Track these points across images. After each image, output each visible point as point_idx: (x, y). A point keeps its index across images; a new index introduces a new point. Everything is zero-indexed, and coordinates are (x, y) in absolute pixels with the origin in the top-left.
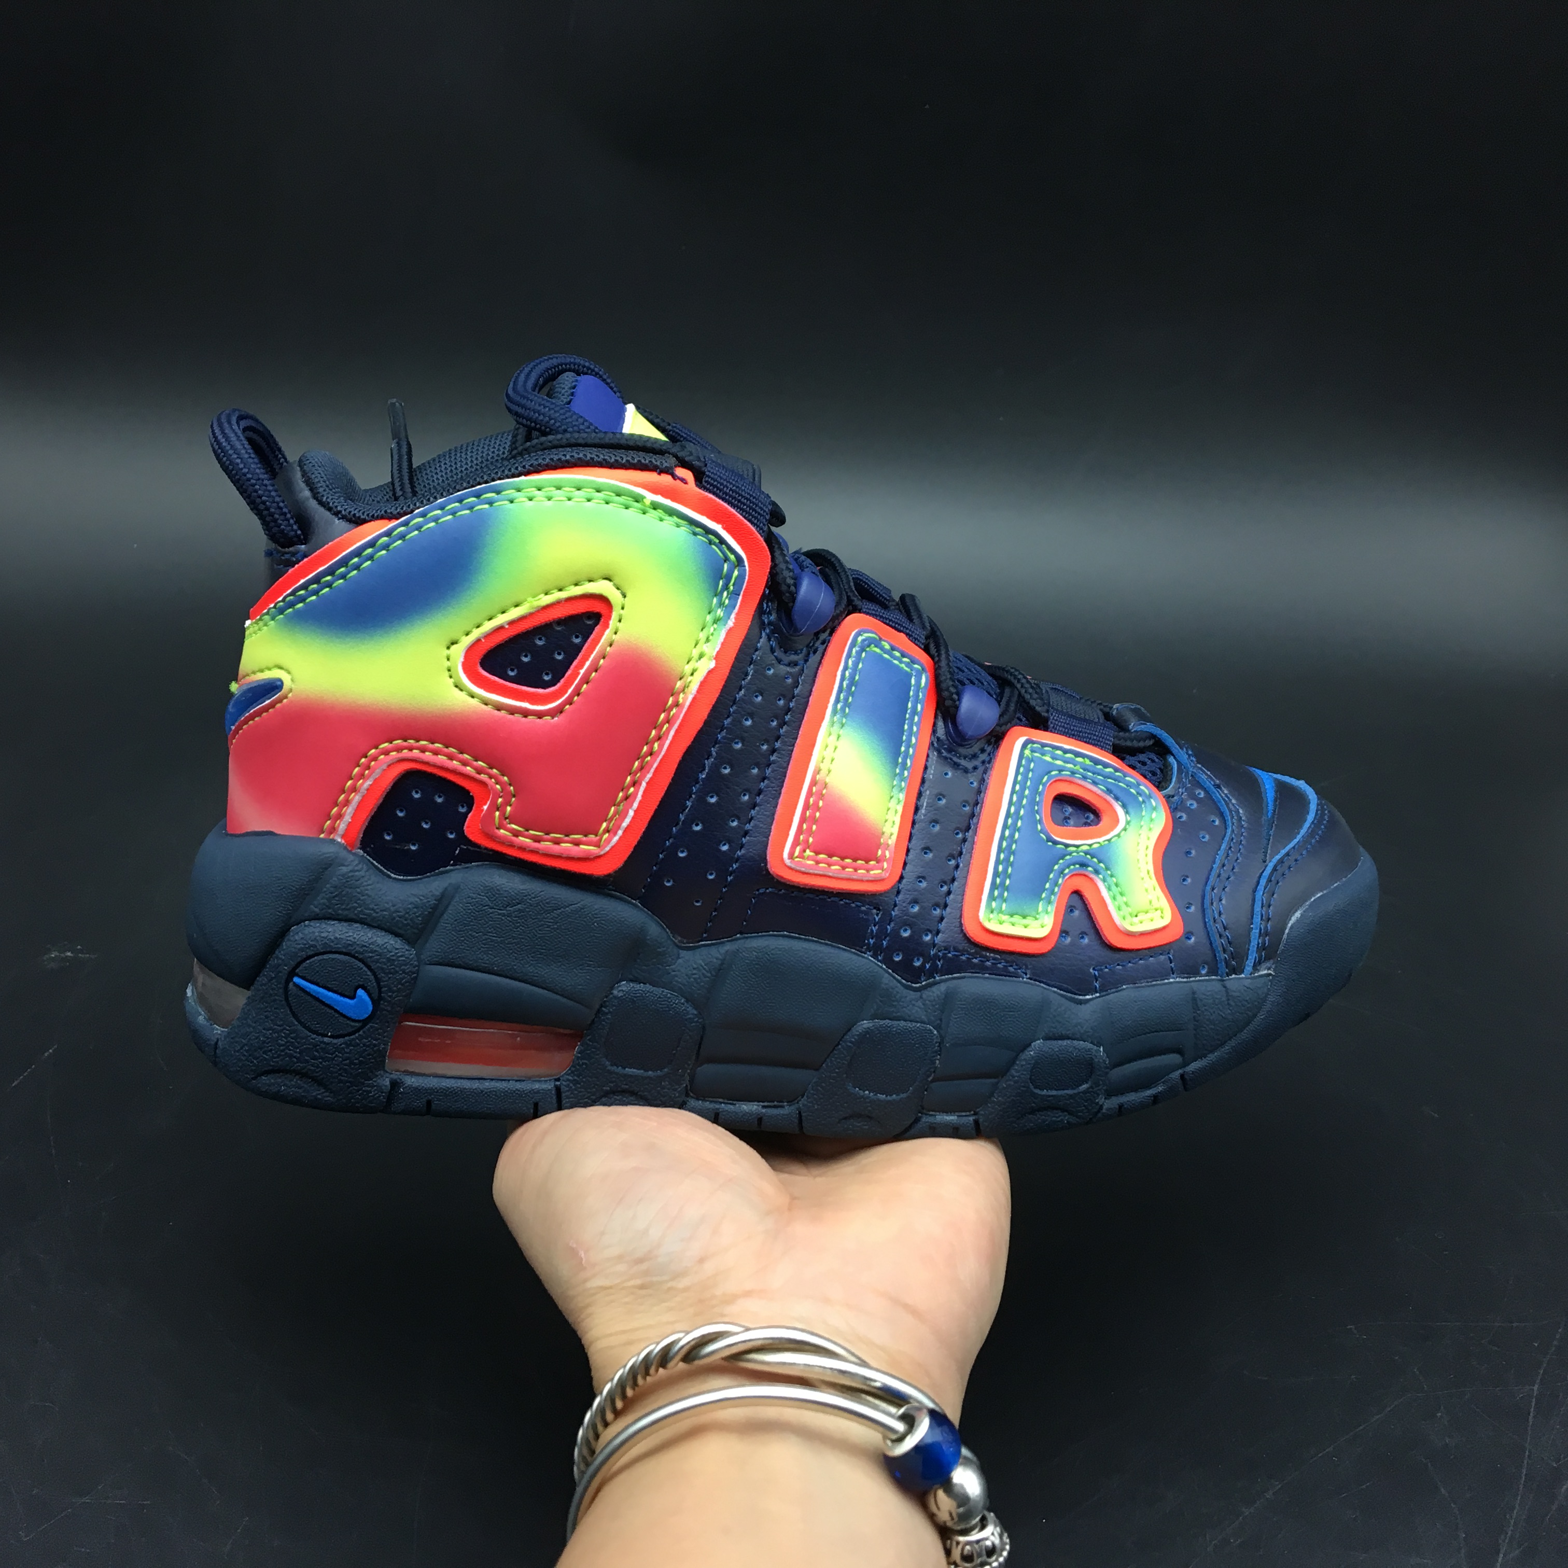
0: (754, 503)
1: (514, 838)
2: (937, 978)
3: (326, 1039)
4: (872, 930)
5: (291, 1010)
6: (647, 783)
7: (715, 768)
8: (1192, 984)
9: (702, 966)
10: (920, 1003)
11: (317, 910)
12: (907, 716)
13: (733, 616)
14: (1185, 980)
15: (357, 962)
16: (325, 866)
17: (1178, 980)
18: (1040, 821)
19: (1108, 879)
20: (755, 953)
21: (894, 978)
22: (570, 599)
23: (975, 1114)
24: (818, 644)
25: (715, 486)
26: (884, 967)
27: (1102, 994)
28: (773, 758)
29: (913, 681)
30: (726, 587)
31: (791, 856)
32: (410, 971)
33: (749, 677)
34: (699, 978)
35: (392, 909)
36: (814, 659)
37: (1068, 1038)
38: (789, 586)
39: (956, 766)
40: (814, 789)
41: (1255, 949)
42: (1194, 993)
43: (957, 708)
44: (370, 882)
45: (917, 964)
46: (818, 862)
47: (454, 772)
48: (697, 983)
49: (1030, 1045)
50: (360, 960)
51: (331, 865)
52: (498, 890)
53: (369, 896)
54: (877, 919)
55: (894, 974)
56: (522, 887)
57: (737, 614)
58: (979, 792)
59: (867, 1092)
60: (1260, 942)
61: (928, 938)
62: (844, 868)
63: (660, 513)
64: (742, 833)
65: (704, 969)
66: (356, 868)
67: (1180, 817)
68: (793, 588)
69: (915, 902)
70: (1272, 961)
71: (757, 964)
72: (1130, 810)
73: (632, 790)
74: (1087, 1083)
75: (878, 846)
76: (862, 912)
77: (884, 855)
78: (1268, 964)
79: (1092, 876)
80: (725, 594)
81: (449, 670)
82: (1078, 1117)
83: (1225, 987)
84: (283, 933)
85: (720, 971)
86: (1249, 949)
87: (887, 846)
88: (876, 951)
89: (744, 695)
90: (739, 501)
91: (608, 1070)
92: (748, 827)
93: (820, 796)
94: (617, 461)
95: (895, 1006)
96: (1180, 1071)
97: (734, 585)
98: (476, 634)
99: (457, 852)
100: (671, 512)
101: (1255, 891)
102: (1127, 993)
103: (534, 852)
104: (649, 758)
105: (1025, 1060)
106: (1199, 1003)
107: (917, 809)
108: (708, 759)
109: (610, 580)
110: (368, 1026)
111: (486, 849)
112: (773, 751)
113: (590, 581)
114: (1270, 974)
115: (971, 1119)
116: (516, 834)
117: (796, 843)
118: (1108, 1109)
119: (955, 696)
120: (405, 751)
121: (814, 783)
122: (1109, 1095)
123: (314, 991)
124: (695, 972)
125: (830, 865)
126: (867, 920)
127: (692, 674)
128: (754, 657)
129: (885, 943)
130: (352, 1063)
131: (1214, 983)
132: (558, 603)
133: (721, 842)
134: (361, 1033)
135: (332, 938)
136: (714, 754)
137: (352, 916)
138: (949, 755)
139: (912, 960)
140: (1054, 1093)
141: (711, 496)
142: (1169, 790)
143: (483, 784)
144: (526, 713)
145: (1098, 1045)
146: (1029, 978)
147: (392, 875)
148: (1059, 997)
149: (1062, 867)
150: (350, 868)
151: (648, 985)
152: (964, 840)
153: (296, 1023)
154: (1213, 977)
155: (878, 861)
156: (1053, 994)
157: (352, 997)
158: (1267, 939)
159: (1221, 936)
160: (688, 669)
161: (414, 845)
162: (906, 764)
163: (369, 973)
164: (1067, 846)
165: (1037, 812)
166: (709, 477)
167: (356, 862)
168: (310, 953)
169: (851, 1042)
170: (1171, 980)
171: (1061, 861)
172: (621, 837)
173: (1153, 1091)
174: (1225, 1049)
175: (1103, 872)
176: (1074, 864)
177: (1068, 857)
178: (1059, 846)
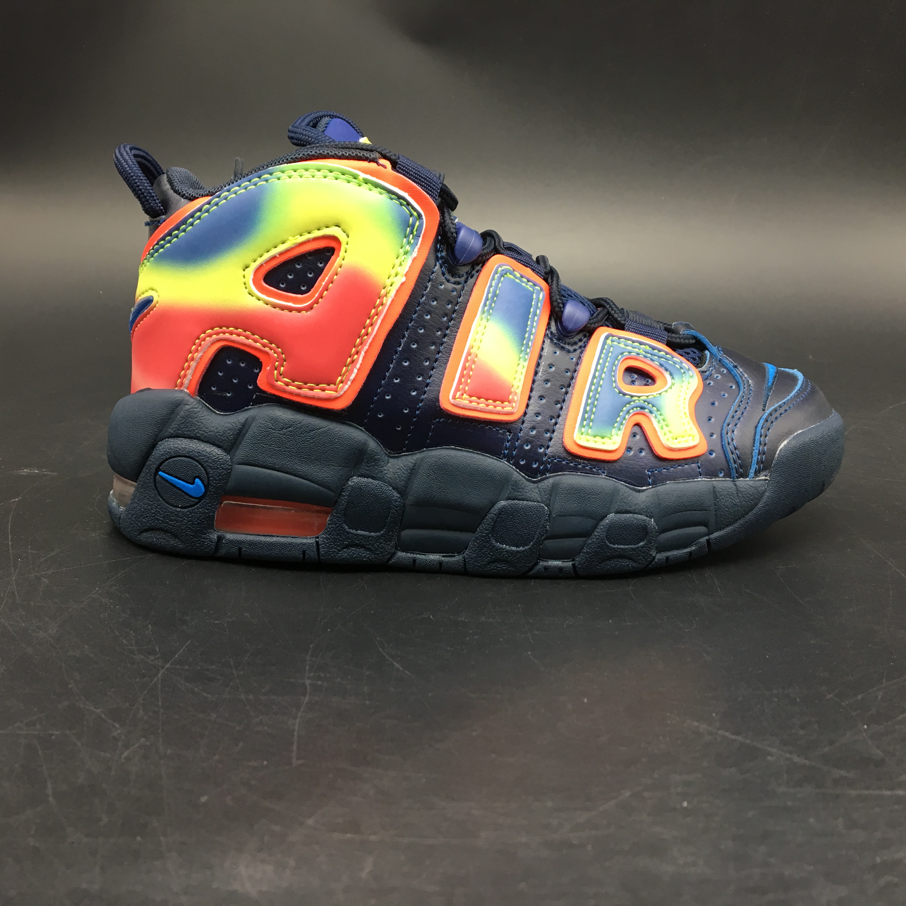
0: (429, 182)
1: (286, 387)
2: (548, 475)
3: (178, 509)
4: (506, 445)
5: (158, 492)
6: (365, 353)
7: (407, 345)
8: (713, 482)
9: (402, 467)
10: (536, 490)
11: (172, 431)
12: (530, 316)
13: (416, 250)
14: (709, 479)
15: (195, 462)
16: (177, 405)
17: (703, 479)
18: (615, 381)
19: (658, 416)
20: (434, 459)
21: (520, 474)
22: (316, 239)
23: (573, 560)
24: (474, 272)
25: (404, 171)
26: (514, 468)
27: (654, 486)
28: (445, 340)
29: (534, 296)
30: (411, 232)
31: (454, 398)
32: (226, 468)
33: (428, 289)
34: (401, 475)
35: (216, 431)
36: (471, 281)
37: (631, 513)
38: (452, 233)
39: (563, 348)
40: (469, 358)
41: (756, 462)
42: (714, 487)
43: (562, 312)
44: (203, 415)
45: (535, 466)
46: (471, 402)
47: (249, 346)
48: (399, 478)
49: (606, 516)
50: (197, 461)
51: (179, 404)
52: (277, 419)
53: (202, 423)
54: (509, 438)
55: (520, 472)
56: (292, 417)
57: (419, 249)
58: (577, 364)
59: (504, 545)
60: (759, 457)
61: (542, 450)
62: (487, 405)
63: (370, 186)
64: (425, 384)
65: (404, 469)
66: (195, 406)
67: (709, 384)
68: (455, 235)
69: (533, 428)
70: (767, 471)
71: (435, 465)
72: (675, 376)
73: (356, 356)
74: (644, 541)
75: (510, 393)
76: (500, 433)
77: (513, 399)
78: (765, 473)
79: (649, 414)
80: (411, 236)
81: (245, 284)
82: (638, 563)
83: (735, 485)
84: (153, 446)
85: (413, 471)
86: (751, 462)
87: (516, 394)
88: (509, 458)
89: (425, 300)
90: (420, 180)
91: (347, 531)
92: (428, 381)
93: (474, 362)
94: (343, 154)
95: (520, 492)
96: (707, 537)
97: (416, 231)
98: (260, 261)
99: (254, 397)
100: (376, 186)
101: (756, 427)
102: (669, 486)
103: (298, 395)
104: (366, 337)
105: (603, 525)
106: (718, 494)
107: (536, 373)
108: (403, 339)
109: (339, 227)
110: (202, 501)
111: (271, 394)
112: (445, 336)
113: (327, 227)
114: (767, 480)
115: (571, 563)
116: (287, 384)
117: (457, 390)
118: (659, 560)
119: (561, 305)
120: (221, 334)
121: (469, 354)
122: (660, 550)
123: (171, 480)
124: (399, 471)
125: (478, 403)
126: (503, 439)
127: (391, 286)
128: (431, 277)
129: (514, 453)
130: (193, 524)
131: (728, 482)
132: (308, 241)
133: (411, 389)
134: (198, 505)
135: (181, 448)
136: (407, 335)
137: (192, 435)
138: (558, 342)
139: (531, 464)
140: (622, 546)
141: (402, 176)
142: (704, 368)
143: (267, 353)
144: (290, 309)
145: (651, 517)
146: (606, 476)
147: (217, 412)
148: (625, 488)
149: (628, 409)
150: (191, 406)
151: (369, 479)
152: (567, 393)
153: (161, 499)
154: (728, 479)
155: (509, 402)
156: (621, 486)
157: (193, 483)
158: (764, 457)
159: (732, 453)
160: (388, 282)
161: (229, 393)
162: (529, 345)
163: (202, 469)
164: (632, 396)
165: (614, 376)
166: (400, 164)
167: (195, 403)
168: (168, 457)
169: (494, 514)
170: (699, 479)
171: (628, 405)
172: (350, 386)
173: (688, 550)
174: (736, 525)
175: (655, 412)
176: (636, 407)
177: (632, 403)
178: (627, 396)
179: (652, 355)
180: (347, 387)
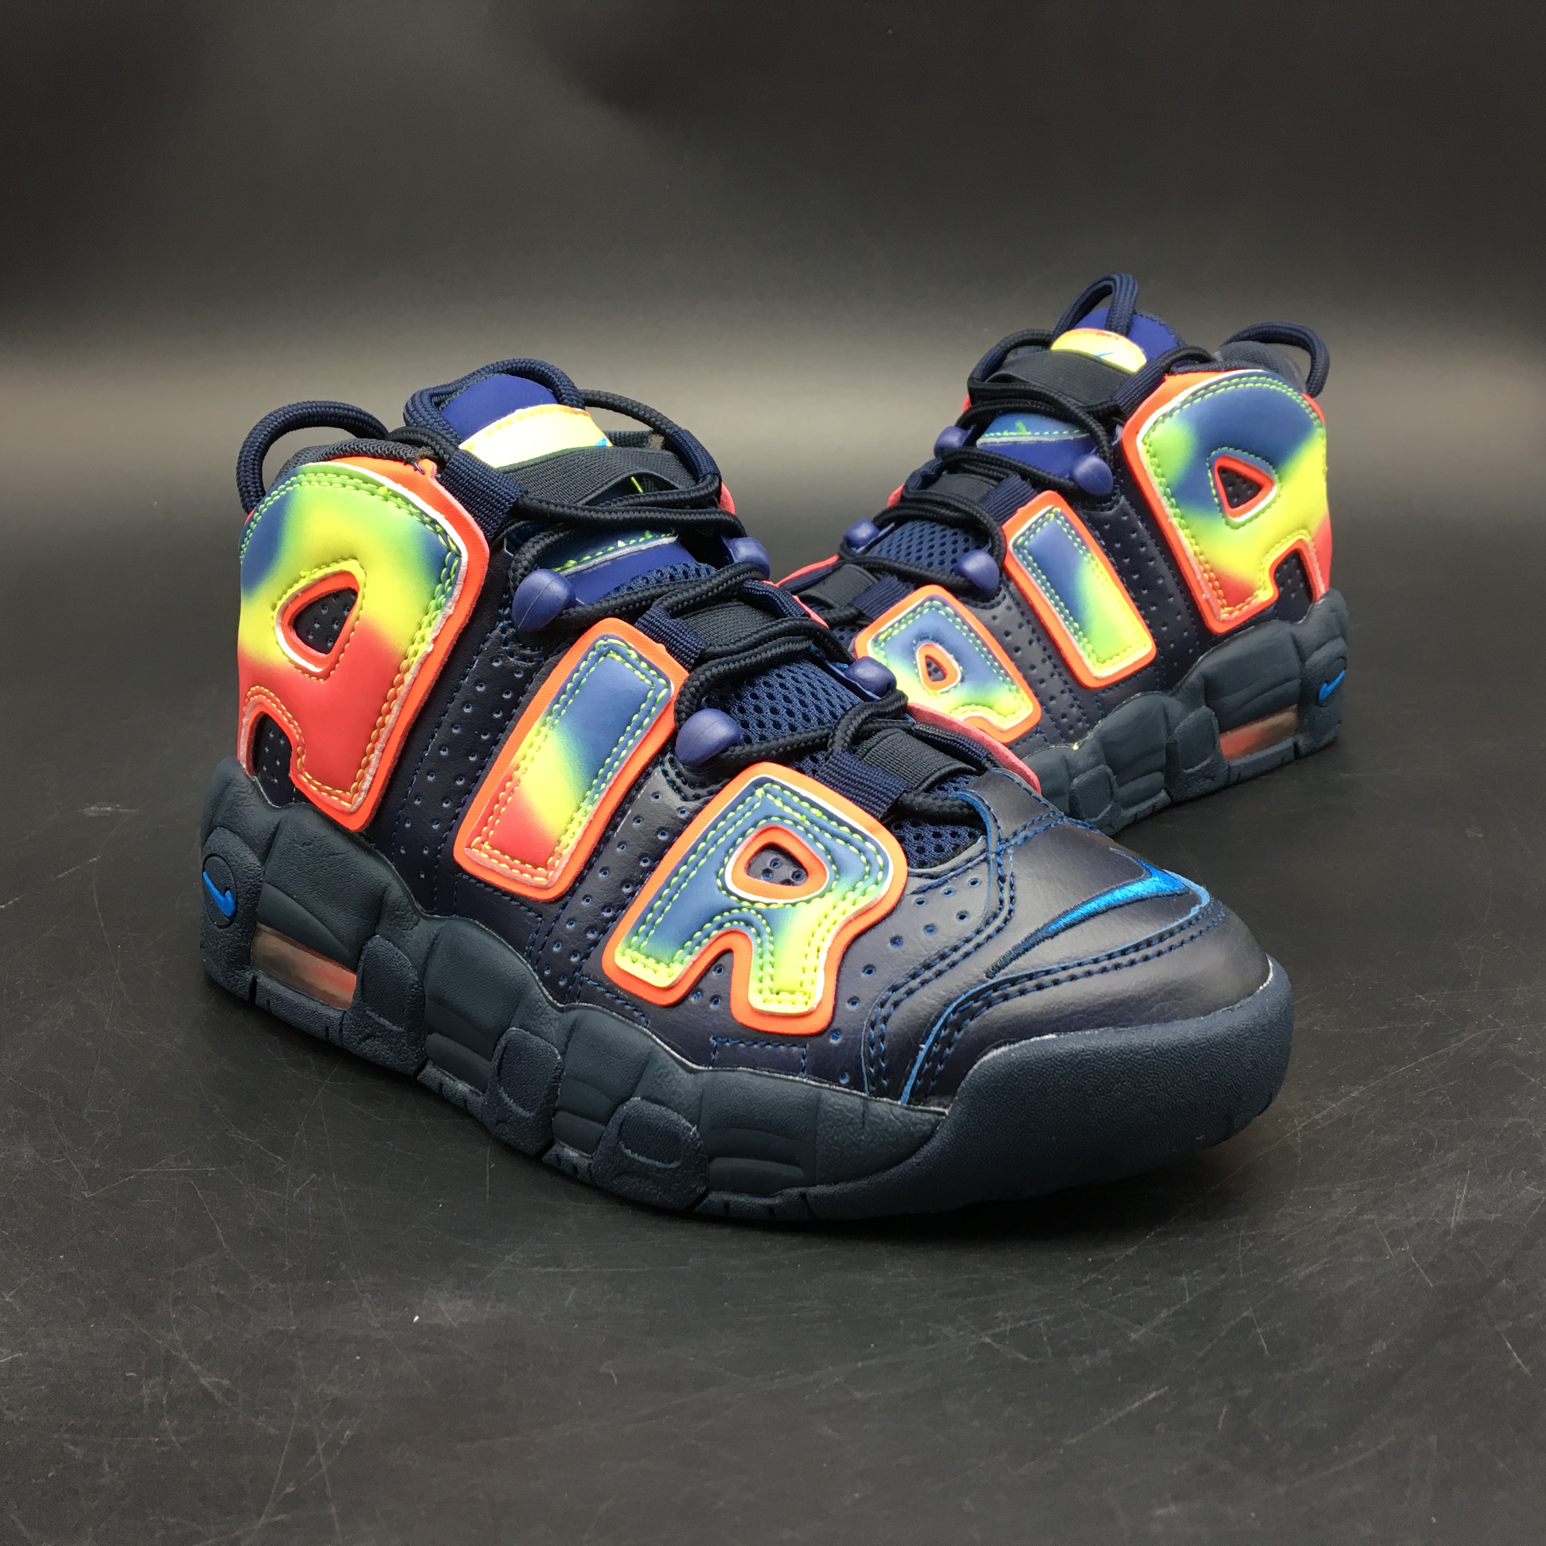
1: (309, 785)
2: (576, 1003)
3: (215, 927)
4: (532, 938)
6: (381, 754)
7: (437, 749)
8: (822, 1090)
9: (427, 936)
10: (556, 1024)
11: (225, 818)
12: (627, 730)
13: (452, 603)
14: (815, 1083)
15: (228, 868)
17: (805, 1080)
18: (725, 866)
19: (767, 945)
21: (542, 992)
22: (335, 575)
23: (590, 1157)
24: (564, 643)
25: (452, 478)
26: (537, 978)
27: (716, 1069)
28: (493, 749)
29: (650, 695)
30: (448, 576)
31: (469, 846)
32: (257, 885)
33: (475, 666)
34: (423, 946)
35: (253, 829)
36: (555, 657)
37: (664, 1105)
40: (508, 784)
41: (916, 1074)
42: (819, 1101)
45: (562, 983)
46: (491, 857)
47: (280, 719)
48: (420, 953)
49: (629, 1099)
50: (230, 866)
52: (301, 828)
53: (244, 815)
54: (539, 928)
55: (544, 988)
57: (457, 601)
58: (690, 820)
59: (513, 1101)
60: (927, 1066)
61: (574, 960)
62: (511, 868)
63: (397, 501)
64: (452, 816)
65: (428, 940)
66: (243, 790)
67: (920, 902)
69: (572, 919)
70: (947, 1098)
72: (843, 878)
74: (677, 1161)
75: (551, 853)
76: (530, 917)
77: (554, 864)
78: (939, 1100)
79: (753, 938)
80: (447, 582)
81: (273, 629)
83: (866, 1107)
85: (433, 947)
86: (908, 1072)
87: (561, 856)
88: (533, 960)
89: (469, 683)
91: (367, 1014)
93: (512, 793)
95: (538, 1021)
96: (802, 1190)
97: (454, 574)
98: (284, 599)
99: (289, 791)
100: (406, 501)
101: (946, 1007)
102: (743, 1076)
103: (320, 800)
104: (382, 729)
105: (622, 1113)
106: (823, 1116)
107: (614, 827)
108: (433, 739)
109: (356, 558)
110: (233, 924)
111: (300, 792)
112: (496, 742)
113: (343, 559)
114: (943, 1114)
115: (587, 1160)
116: (309, 781)
117: (477, 833)
118: (711, 1202)
119: (684, 718)
120: (260, 695)
121: (509, 778)
122: (711, 1186)
123: (209, 885)
124: (422, 940)
125: (500, 862)
126: (531, 927)
127: (414, 655)
128: (480, 647)
129: (540, 953)
130: (225, 951)
131: (852, 1098)
133: (434, 820)
134: (230, 928)
136: (436, 735)
138: (674, 779)
139: (558, 979)
140: (642, 1159)
141: (439, 487)
142: (933, 869)
143: (292, 732)
144: (309, 674)
145: (692, 1122)
146: (649, 1029)
147: (270, 802)
148: (669, 1058)
149: (723, 921)
151: (391, 943)
152: (650, 868)
153: (206, 909)
154: (855, 1092)
155: (545, 866)
156: (664, 1053)
157: (224, 896)
158: (937, 1067)
159: (871, 1045)
160: (411, 650)
161: (276, 778)
162: (606, 778)
163: (232, 878)
164: (741, 899)
165: (729, 855)
167: (246, 785)
168: (209, 853)
169: (505, 1045)
170: (797, 1078)
171: (726, 914)
172: (365, 799)
173: (767, 1201)
174: (863, 1183)
175: (766, 937)
176: (738, 920)
177: (736, 911)
178: (733, 898)
179: (821, 828)
180: (360, 799)
